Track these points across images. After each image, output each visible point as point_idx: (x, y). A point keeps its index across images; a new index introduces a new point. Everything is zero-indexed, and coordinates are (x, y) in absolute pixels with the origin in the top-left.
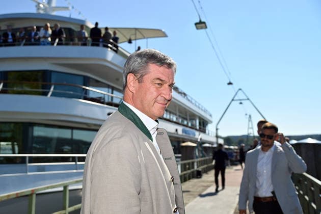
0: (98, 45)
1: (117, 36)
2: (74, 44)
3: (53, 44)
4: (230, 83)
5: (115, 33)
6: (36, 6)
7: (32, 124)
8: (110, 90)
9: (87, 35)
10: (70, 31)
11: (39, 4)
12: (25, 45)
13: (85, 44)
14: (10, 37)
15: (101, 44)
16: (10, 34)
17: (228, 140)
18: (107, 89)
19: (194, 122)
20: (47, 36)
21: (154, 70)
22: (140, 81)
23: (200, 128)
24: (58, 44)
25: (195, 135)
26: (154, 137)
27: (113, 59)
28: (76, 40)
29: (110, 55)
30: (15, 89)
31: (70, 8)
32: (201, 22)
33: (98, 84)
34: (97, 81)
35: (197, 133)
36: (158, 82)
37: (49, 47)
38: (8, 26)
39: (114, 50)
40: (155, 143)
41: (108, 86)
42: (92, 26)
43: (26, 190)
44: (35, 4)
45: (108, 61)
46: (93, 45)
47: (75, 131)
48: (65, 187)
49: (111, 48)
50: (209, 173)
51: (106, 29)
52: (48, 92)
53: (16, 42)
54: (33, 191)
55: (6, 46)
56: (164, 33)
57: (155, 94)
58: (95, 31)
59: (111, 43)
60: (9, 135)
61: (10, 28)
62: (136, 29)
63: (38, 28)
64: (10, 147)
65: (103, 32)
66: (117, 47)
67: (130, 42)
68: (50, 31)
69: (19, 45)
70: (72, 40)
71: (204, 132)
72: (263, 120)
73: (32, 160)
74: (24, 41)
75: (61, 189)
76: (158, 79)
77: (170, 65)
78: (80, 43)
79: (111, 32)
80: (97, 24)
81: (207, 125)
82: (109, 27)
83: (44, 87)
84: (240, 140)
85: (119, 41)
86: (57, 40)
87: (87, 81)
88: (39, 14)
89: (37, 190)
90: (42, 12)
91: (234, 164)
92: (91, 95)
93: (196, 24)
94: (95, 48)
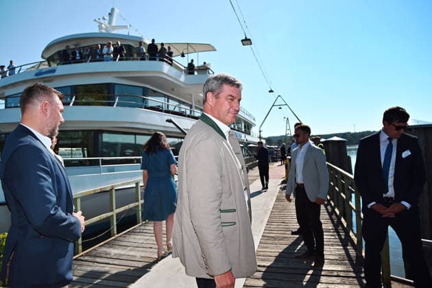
0: (155, 60)
1: (171, 50)
2: (134, 59)
3: (116, 60)
4: (271, 91)
5: (169, 48)
6: (99, 26)
7: (102, 132)
8: (166, 99)
9: (145, 51)
10: (129, 47)
11: (101, 24)
12: (91, 61)
13: (143, 59)
14: (78, 55)
15: (157, 59)
16: (77, 52)
17: (269, 140)
18: (163, 98)
19: (240, 126)
20: (110, 52)
21: (227, 89)
22: (217, 97)
23: (245, 131)
24: (120, 60)
25: (241, 137)
26: (227, 137)
27: (168, 71)
28: (135, 55)
29: (166, 68)
30: (83, 100)
31: (129, 26)
32: (246, 40)
33: (155, 94)
34: (155, 91)
35: (243, 135)
36: (230, 97)
37: (112, 62)
38: (75, 45)
39: (169, 63)
40: (228, 142)
41: (165, 96)
42: (148, 42)
43: (107, 186)
44: (98, 24)
45: (164, 74)
46: (150, 59)
47: (137, 136)
48: (137, 184)
49: (166, 62)
50: (254, 169)
51: (162, 44)
52: (114, 103)
53: (83, 59)
54: (112, 186)
55: (74, 63)
56: (213, 47)
57: (228, 107)
58: (152, 47)
59: (167, 58)
60: (79, 141)
61: (78, 47)
62: (188, 44)
63: (102, 46)
64: (81, 152)
65: (159, 47)
66: (171, 60)
67: (183, 55)
68: (112, 49)
69: (86, 62)
70: (132, 55)
71: (249, 134)
72: (299, 122)
73: (105, 162)
74: (90, 58)
75: (134, 185)
76: (231, 96)
77: (238, 86)
78: (139, 58)
79: (166, 47)
80: (153, 40)
81: (251, 127)
82: (164, 42)
83: (109, 98)
84: (279, 140)
85: (174, 55)
86: (119, 56)
87: (146, 92)
88: (102, 33)
89: (115, 186)
90: (104, 31)
91: (275, 161)
92: (151, 104)
93: (242, 41)
94: (153, 62)
